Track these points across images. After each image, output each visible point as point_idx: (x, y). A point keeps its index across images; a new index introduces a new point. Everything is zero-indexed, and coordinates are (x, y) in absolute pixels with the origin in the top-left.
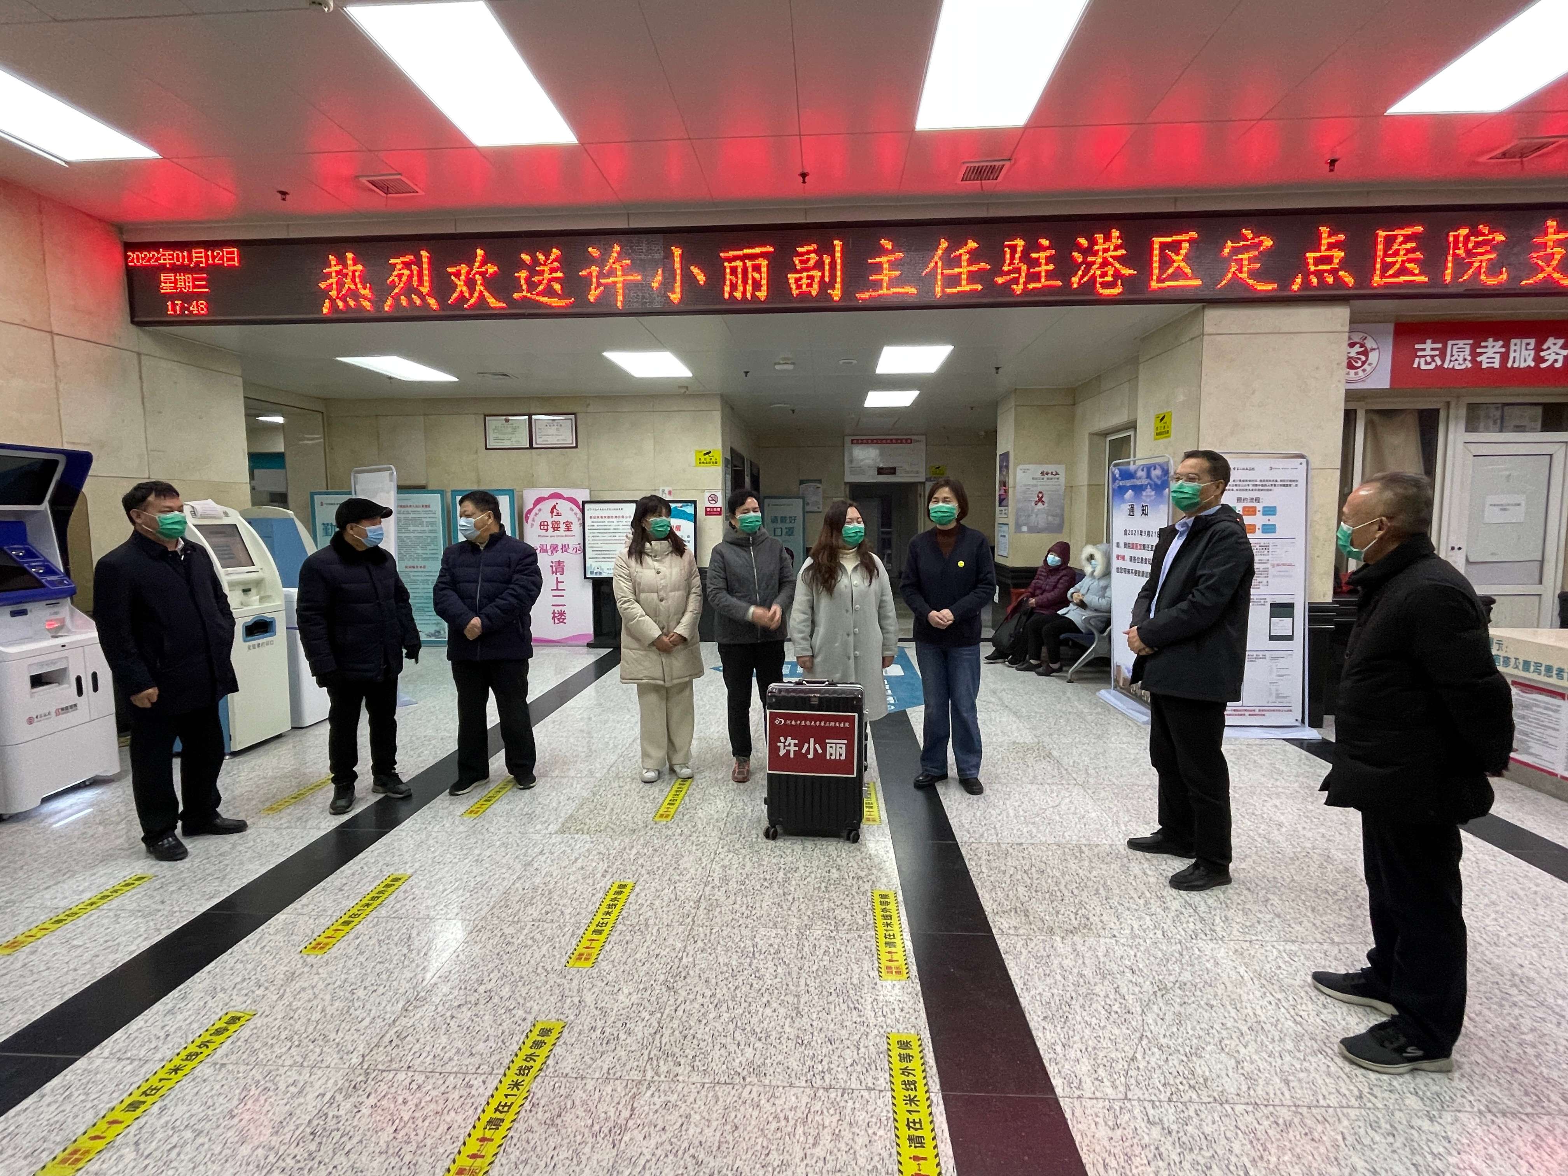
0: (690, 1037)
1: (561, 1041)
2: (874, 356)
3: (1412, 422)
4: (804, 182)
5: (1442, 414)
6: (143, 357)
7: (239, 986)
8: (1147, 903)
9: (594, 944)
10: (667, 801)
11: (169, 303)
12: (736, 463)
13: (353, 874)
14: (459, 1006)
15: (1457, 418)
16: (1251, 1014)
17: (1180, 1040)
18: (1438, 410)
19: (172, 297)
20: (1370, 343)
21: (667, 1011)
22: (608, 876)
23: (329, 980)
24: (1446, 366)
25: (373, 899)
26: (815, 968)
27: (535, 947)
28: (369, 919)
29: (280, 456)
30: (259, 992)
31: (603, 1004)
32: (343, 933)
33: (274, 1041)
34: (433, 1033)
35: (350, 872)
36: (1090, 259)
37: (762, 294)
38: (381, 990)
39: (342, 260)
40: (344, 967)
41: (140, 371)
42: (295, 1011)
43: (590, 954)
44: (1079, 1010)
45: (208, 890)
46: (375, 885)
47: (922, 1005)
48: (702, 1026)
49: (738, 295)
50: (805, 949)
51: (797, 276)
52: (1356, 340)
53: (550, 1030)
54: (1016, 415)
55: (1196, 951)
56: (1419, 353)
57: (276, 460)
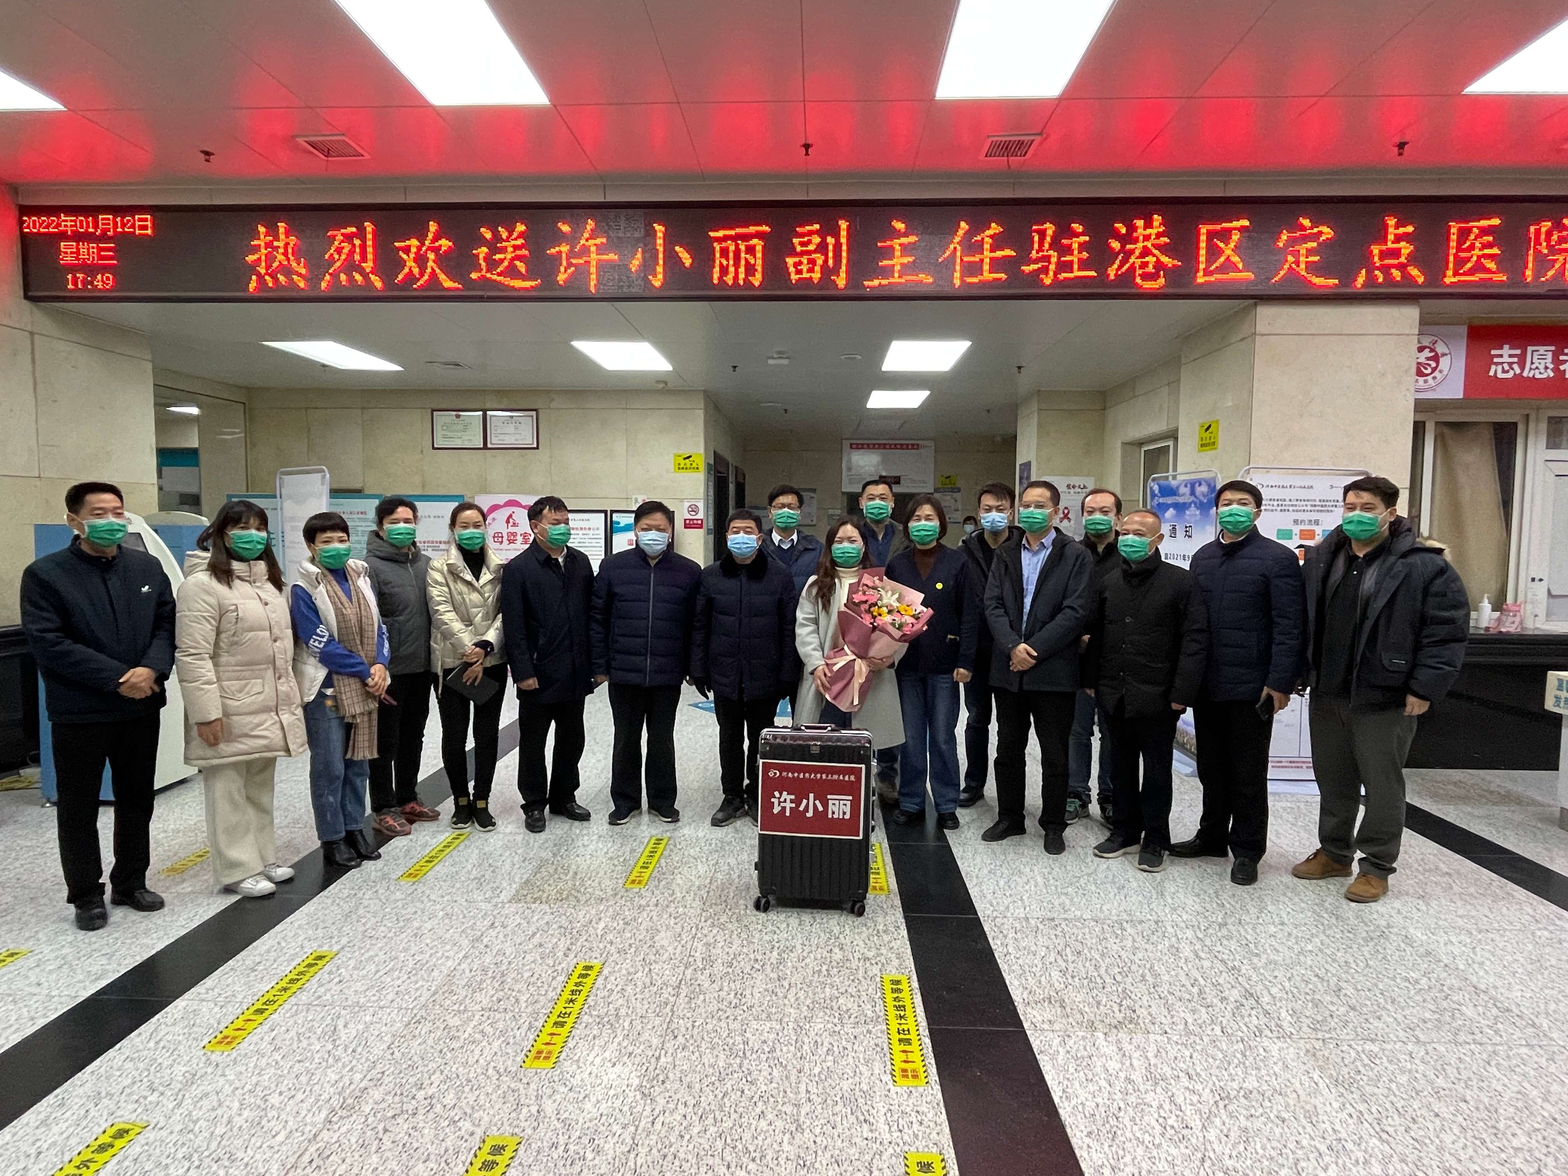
0: (670, 1157)
1: (517, 1162)
2: (881, 351)
3: (1487, 435)
4: (807, 154)
5: (1521, 428)
6: (36, 337)
7: (127, 1091)
8: (1201, 992)
9: (555, 1039)
10: (640, 864)
11: (70, 276)
12: (721, 470)
13: (268, 951)
14: (394, 1117)
15: (1537, 432)
16: (1329, 1130)
17: (1249, 1162)
18: (1515, 424)
19: (72, 269)
20: (1441, 348)
21: (642, 1124)
22: (572, 956)
23: (237, 1084)
24: (1525, 374)
25: (292, 981)
26: (817, 1070)
27: (485, 1043)
28: (287, 1006)
29: (194, 452)
30: (153, 1098)
31: (566, 1115)
32: (255, 1024)
33: (169, 1161)
34: (363, 1151)
35: (265, 948)
36: (1128, 247)
37: (757, 280)
38: (300, 1096)
39: (272, 231)
40: (256, 1066)
41: (33, 353)
42: (195, 1122)
43: (550, 1052)
44: (1128, 1124)
45: (94, 969)
46: (294, 963)
47: (944, 1116)
48: (685, 1143)
49: (729, 279)
50: (806, 1047)
51: (797, 260)
52: (1426, 343)
53: (503, 1148)
54: (1039, 419)
55: (1261, 1051)
56: (1495, 360)
57: (189, 457)
